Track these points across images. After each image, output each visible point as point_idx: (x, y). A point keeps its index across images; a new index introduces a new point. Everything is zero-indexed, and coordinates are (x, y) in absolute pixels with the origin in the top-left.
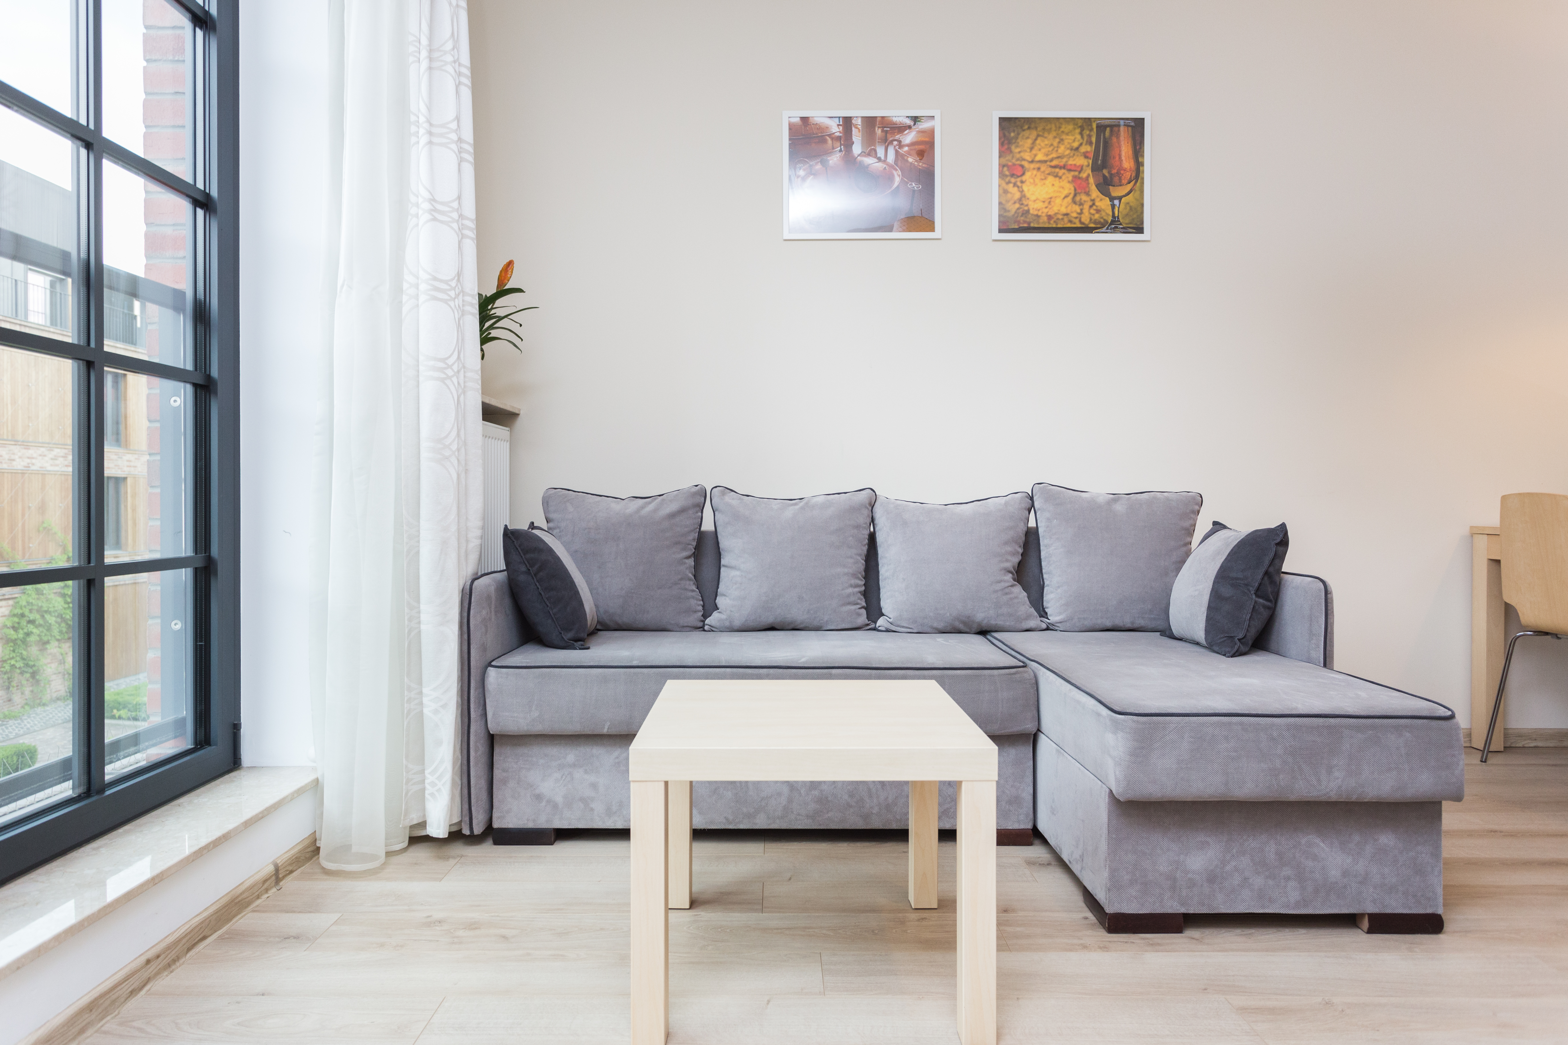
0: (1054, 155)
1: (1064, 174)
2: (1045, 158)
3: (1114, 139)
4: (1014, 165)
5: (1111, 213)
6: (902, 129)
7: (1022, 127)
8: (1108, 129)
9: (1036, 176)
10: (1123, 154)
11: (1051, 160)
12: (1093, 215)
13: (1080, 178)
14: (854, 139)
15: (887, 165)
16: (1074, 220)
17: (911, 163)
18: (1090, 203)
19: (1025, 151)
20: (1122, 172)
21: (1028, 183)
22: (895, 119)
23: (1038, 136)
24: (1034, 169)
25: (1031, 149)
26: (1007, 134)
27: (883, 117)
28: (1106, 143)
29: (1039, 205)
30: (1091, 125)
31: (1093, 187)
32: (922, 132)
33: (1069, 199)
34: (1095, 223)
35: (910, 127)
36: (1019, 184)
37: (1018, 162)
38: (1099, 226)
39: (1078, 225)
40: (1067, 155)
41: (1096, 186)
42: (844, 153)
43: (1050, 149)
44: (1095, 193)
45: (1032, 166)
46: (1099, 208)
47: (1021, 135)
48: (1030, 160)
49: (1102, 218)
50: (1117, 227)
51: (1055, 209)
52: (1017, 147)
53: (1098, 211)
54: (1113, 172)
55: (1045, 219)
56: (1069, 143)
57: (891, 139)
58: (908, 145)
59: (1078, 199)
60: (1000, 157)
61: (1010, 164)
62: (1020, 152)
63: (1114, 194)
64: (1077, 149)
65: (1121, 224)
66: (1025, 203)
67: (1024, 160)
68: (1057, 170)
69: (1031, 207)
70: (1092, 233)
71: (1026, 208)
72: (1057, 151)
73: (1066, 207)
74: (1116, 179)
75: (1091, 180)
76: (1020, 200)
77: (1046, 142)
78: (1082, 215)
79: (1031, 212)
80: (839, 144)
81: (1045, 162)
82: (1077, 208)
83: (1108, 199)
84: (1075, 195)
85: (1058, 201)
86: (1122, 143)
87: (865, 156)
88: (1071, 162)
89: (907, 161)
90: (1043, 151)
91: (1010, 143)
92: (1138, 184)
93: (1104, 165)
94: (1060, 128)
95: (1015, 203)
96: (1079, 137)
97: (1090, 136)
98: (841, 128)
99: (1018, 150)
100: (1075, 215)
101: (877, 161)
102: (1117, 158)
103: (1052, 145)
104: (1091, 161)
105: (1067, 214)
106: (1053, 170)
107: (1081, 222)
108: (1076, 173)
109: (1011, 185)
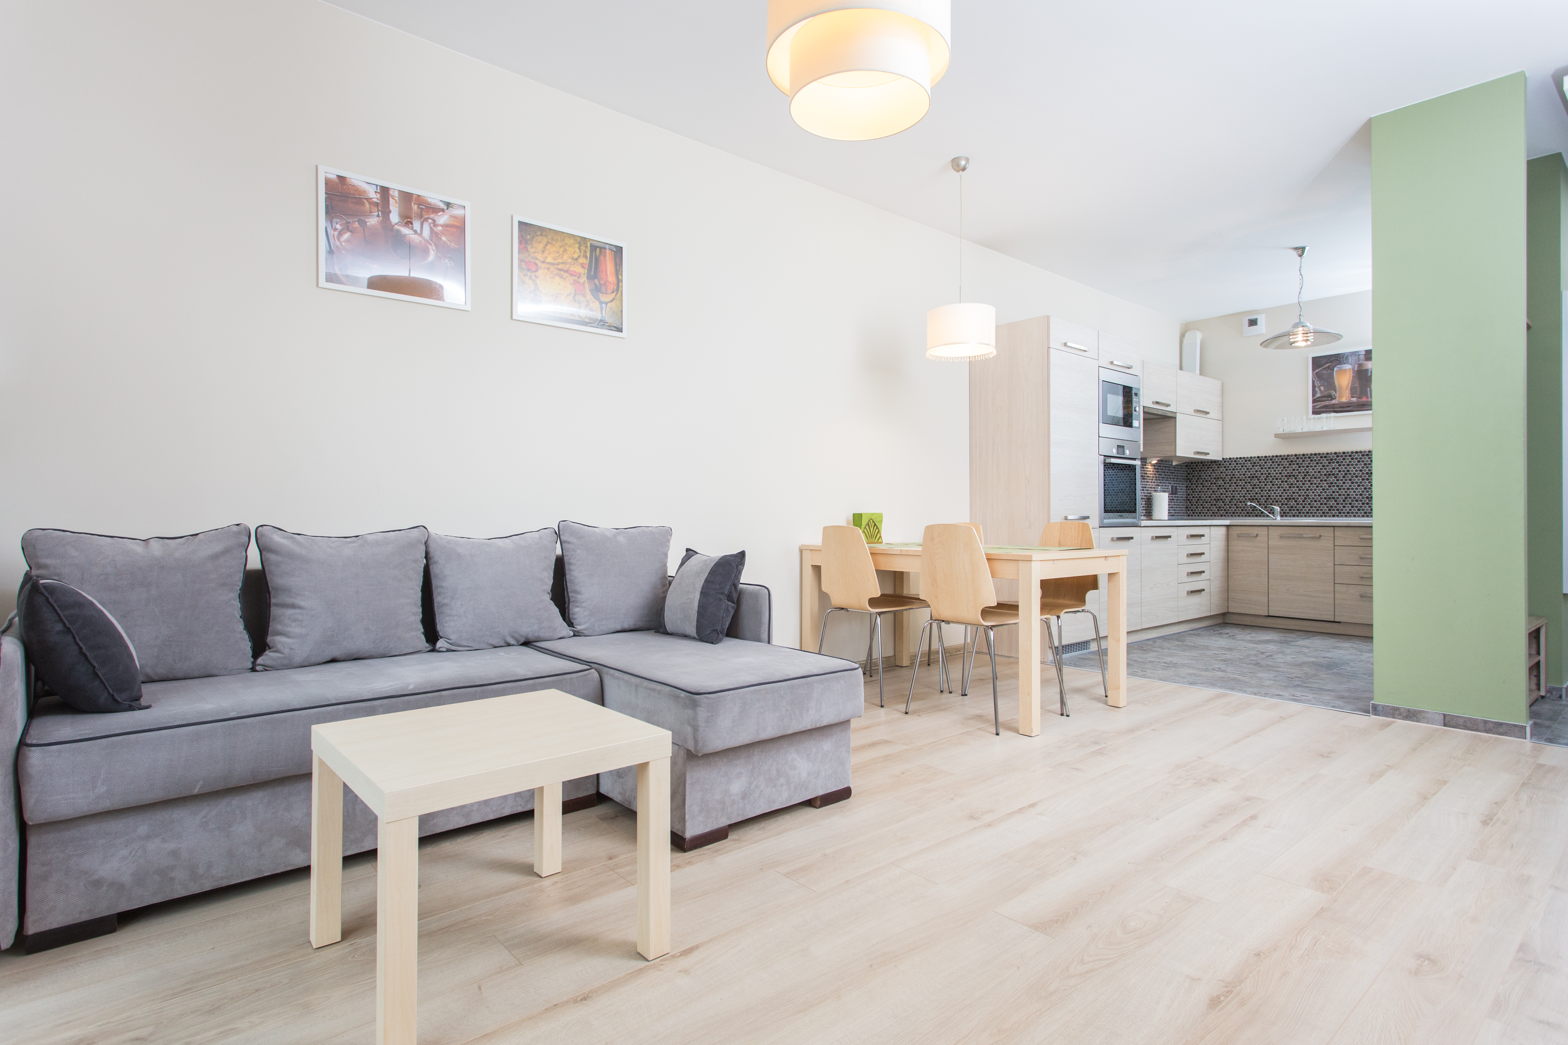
0: (560, 261)
1: (567, 277)
2: (553, 262)
3: (602, 258)
4: (531, 261)
5: (600, 314)
6: (436, 210)
7: (535, 233)
8: (598, 249)
9: (546, 274)
10: (608, 270)
11: (558, 264)
12: (588, 312)
13: (578, 282)
14: (391, 208)
15: (422, 238)
17: (444, 242)
18: (586, 303)
19: (538, 253)
20: (608, 284)
21: (540, 278)
22: (430, 200)
23: (548, 242)
24: (545, 268)
25: (543, 252)
26: (524, 235)
27: (419, 196)
28: (597, 259)
29: (549, 298)
30: (586, 243)
31: (588, 291)
32: (454, 217)
33: (571, 297)
34: (589, 319)
35: (443, 210)
36: (534, 278)
37: (533, 260)
38: (592, 322)
40: (570, 263)
41: (590, 291)
42: (381, 218)
43: (557, 255)
44: (589, 296)
45: (544, 265)
46: (592, 308)
47: (535, 239)
48: (542, 260)
49: (594, 316)
50: (604, 325)
52: (532, 247)
53: (591, 311)
54: (601, 283)
56: (570, 254)
57: (426, 216)
58: (441, 226)
59: (577, 298)
60: (519, 253)
61: (527, 260)
62: (534, 252)
63: (602, 299)
64: (576, 259)
65: (607, 323)
66: (538, 294)
67: (537, 259)
68: (562, 273)
69: (543, 298)
70: (587, 326)
72: (562, 258)
73: (569, 303)
74: (603, 288)
75: (587, 286)
76: (534, 291)
77: (554, 249)
78: (580, 312)
80: (377, 209)
81: (554, 264)
82: (577, 305)
83: (598, 302)
84: (575, 295)
85: (563, 297)
86: (608, 262)
87: (402, 226)
88: (572, 269)
89: (441, 239)
90: (552, 255)
91: (526, 243)
92: (618, 295)
93: (596, 276)
94: (564, 240)
95: (530, 292)
96: (578, 250)
97: (585, 252)
98: (379, 196)
99: (533, 250)
101: (414, 233)
102: (604, 273)
103: (558, 252)
104: (586, 271)
106: (559, 272)
107: (579, 316)
108: (576, 278)
109: (527, 278)
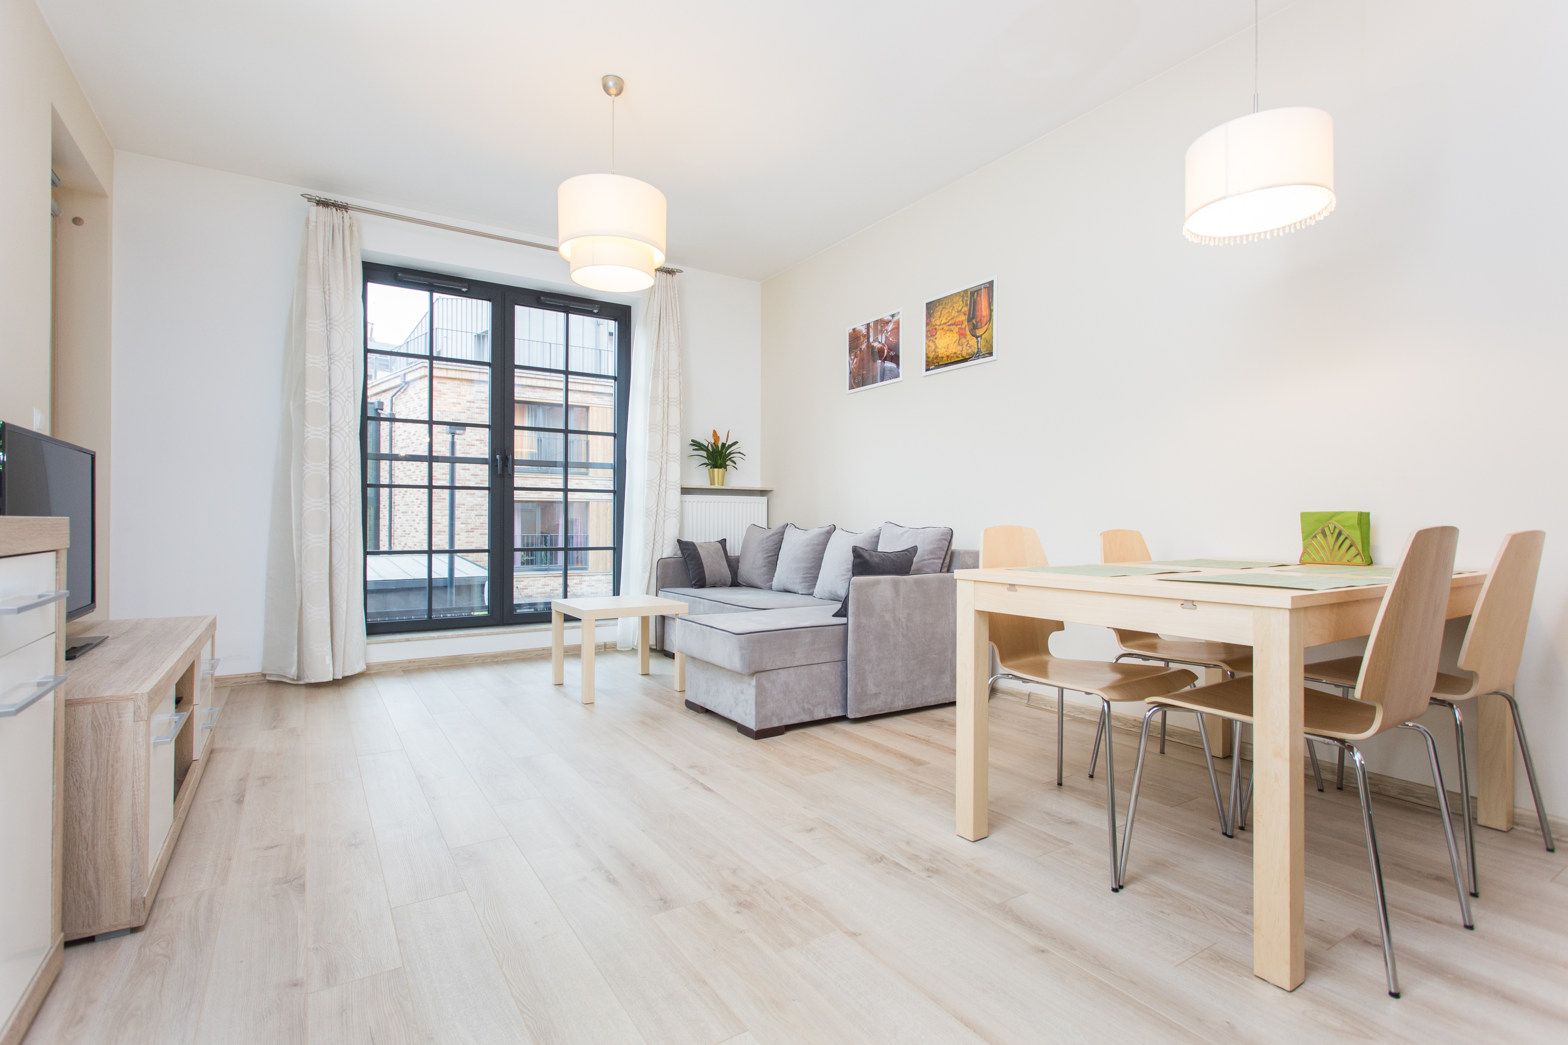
0: (950, 318)
1: (954, 328)
2: (946, 321)
3: (979, 299)
4: (932, 329)
5: (977, 347)
7: (936, 305)
8: (976, 293)
9: (941, 333)
10: (983, 307)
11: (949, 322)
12: (968, 350)
13: (962, 329)
16: (959, 356)
18: (966, 343)
19: (937, 320)
20: (982, 319)
21: (938, 339)
23: (943, 308)
25: (940, 317)
26: (929, 312)
27: (881, 319)
28: (974, 302)
29: (943, 350)
31: (968, 333)
33: (957, 343)
34: (969, 355)
35: (891, 321)
36: (934, 340)
37: (934, 327)
38: (971, 357)
39: (961, 358)
40: (956, 316)
41: (970, 332)
43: (948, 315)
44: (969, 336)
45: (940, 328)
46: (971, 345)
47: (935, 311)
48: (939, 324)
49: (972, 351)
50: (979, 355)
51: (950, 351)
52: (934, 318)
53: (970, 347)
55: (945, 358)
56: (957, 308)
58: (890, 331)
59: (960, 342)
60: (926, 326)
61: (930, 329)
62: (935, 321)
63: (978, 334)
64: (960, 311)
65: (982, 353)
66: (937, 351)
67: (936, 325)
68: (951, 327)
69: (939, 353)
70: (967, 361)
71: (937, 354)
72: (951, 315)
73: (955, 349)
74: (979, 324)
75: (967, 328)
76: (935, 349)
77: (946, 311)
78: (963, 352)
79: (940, 356)
80: (865, 339)
81: (946, 323)
82: (960, 348)
83: (975, 338)
84: (959, 340)
85: (951, 346)
86: (983, 300)
88: (957, 320)
90: (945, 317)
91: (931, 317)
92: (991, 324)
93: (973, 318)
94: (953, 300)
95: (932, 352)
96: (961, 303)
97: (967, 301)
98: (866, 330)
100: (959, 352)
102: (980, 311)
103: (949, 312)
104: (967, 317)
105: (955, 353)
106: (949, 327)
107: (963, 357)
108: (960, 326)
109: (931, 341)
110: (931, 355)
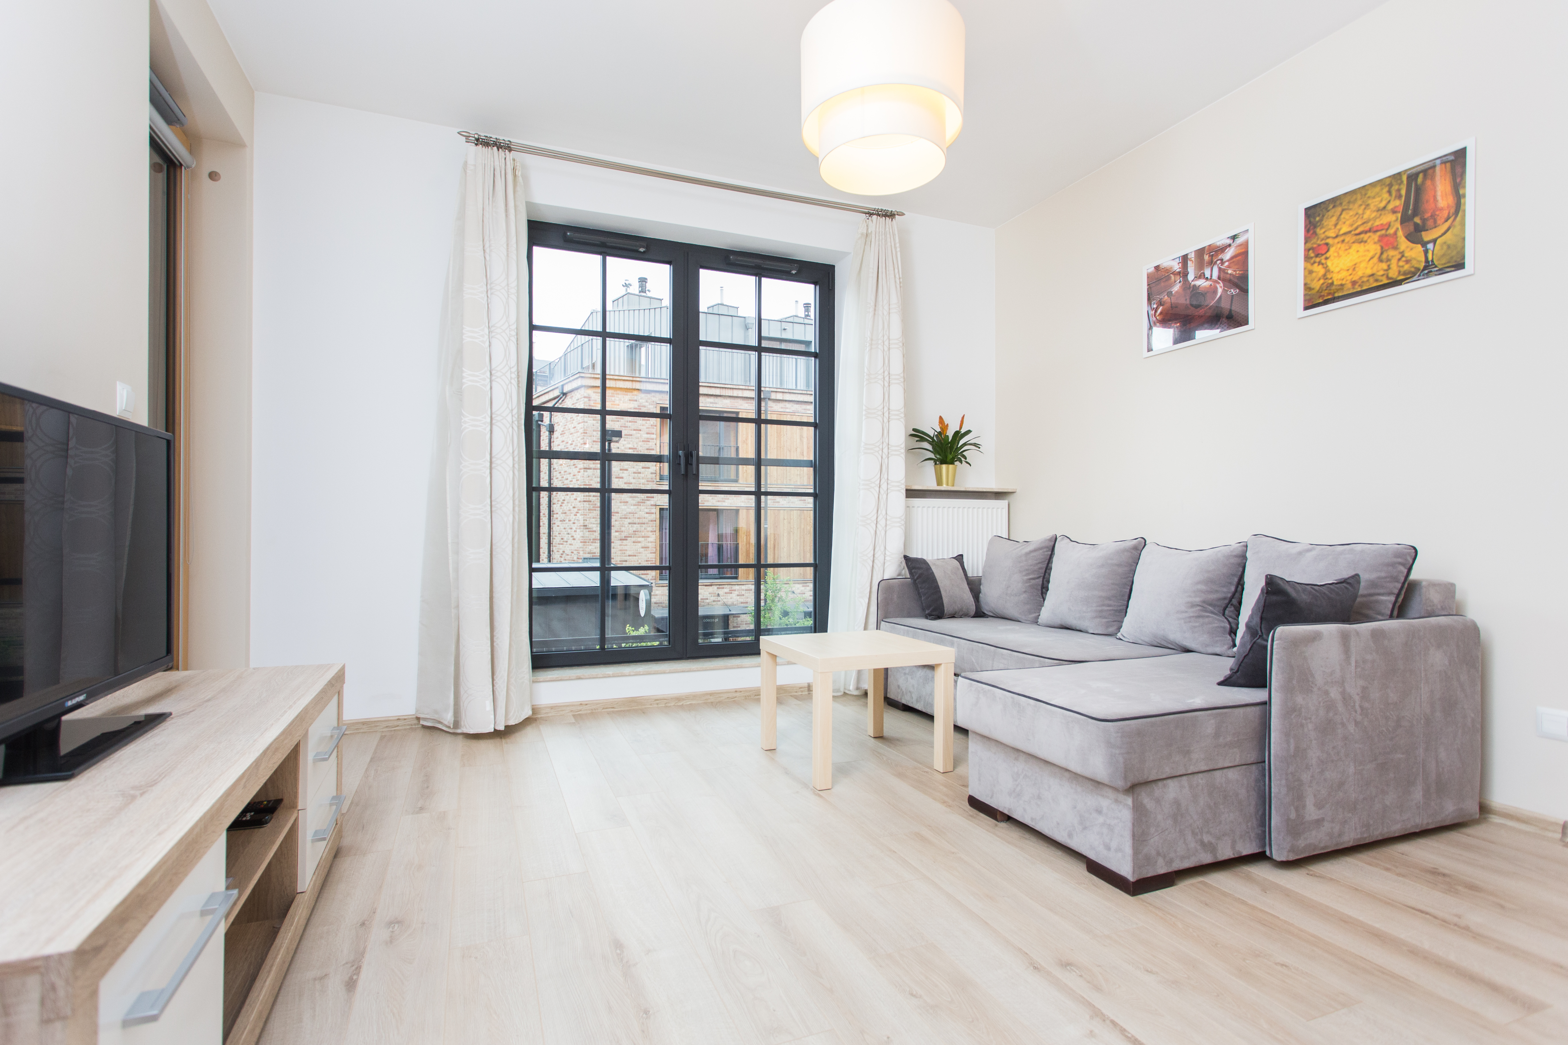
0: (1359, 223)
1: (1370, 237)
2: (1351, 229)
3: (1429, 183)
4: (1319, 245)
5: (1423, 259)
6: (1223, 249)
7: (1326, 209)
8: (1421, 176)
9: (1340, 248)
10: (1440, 193)
11: (1356, 229)
12: (1402, 267)
13: (1387, 235)
14: (1189, 270)
15: (1213, 281)
16: (1380, 278)
17: (1231, 274)
18: (1399, 256)
19: (1330, 229)
20: (1437, 213)
21: (1332, 258)
22: (1218, 244)
23: (1343, 210)
24: (1338, 243)
25: (1336, 225)
26: (1312, 220)
27: (1210, 245)
28: (1418, 190)
29: (1344, 274)
30: (1401, 179)
31: (1402, 239)
32: (1240, 245)
33: (1375, 259)
34: (1404, 274)
35: (1230, 245)
36: (1323, 261)
37: (1323, 242)
38: (1409, 276)
39: (1385, 281)
40: (1373, 218)
41: (1406, 237)
42: (1182, 283)
43: (1355, 218)
44: (1404, 243)
45: (1336, 240)
46: (1409, 258)
47: (1326, 216)
48: (1334, 236)
49: (1413, 267)
50: (1431, 271)
51: (1360, 274)
52: (1322, 228)
53: (1407, 262)
54: (1426, 217)
55: (1350, 286)
56: (1375, 206)
57: (1215, 260)
58: (1228, 261)
59: (1384, 256)
60: (1305, 243)
61: (1315, 246)
62: (1324, 232)
63: (1426, 239)
64: (1384, 208)
65: (1436, 267)
66: (1329, 276)
67: (1328, 238)
68: (1362, 236)
69: (1335, 279)
70: (1401, 285)
71: (1330, 281)
72: (1362, 217)
73: (1372, 268)
74: (1430, 223)
75: (1400, 233)
76: (1325, 275)
77: (1351, 213)
78: (1390, 271)
79: (1335, 283)
80: (1179, 277)
81: (1350, 232)
82: (1384, 266)
83: (1419, 246)
84: (1382, 253)
85: (1363, 265)
86: (1439, 183)
87: (1196, 280)
88: (1377, 223)
89: (1227, 273)
90: (1348, 223)
91: (1315, 227)
92: (1458, 219)
93: (1416, 213)
94: (1366, 194)
95: (1319, 279)
96: (1386, 195)
97: (1398, 190)
98: (1180, 264)
99: (1323, 230)
100: (1381, 273)
101: (1205, 281)
102: (1432, 200)
103: (1357, 214)
104: (1400, 215)
105: (1373, 275)
106: (1358, 237)
107: (1388, 278)
108: (1383, 232)
109: (1316, 265)
110: (1316, 285)
